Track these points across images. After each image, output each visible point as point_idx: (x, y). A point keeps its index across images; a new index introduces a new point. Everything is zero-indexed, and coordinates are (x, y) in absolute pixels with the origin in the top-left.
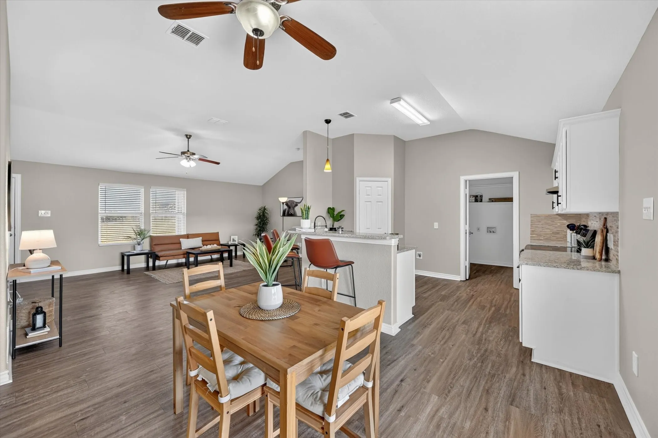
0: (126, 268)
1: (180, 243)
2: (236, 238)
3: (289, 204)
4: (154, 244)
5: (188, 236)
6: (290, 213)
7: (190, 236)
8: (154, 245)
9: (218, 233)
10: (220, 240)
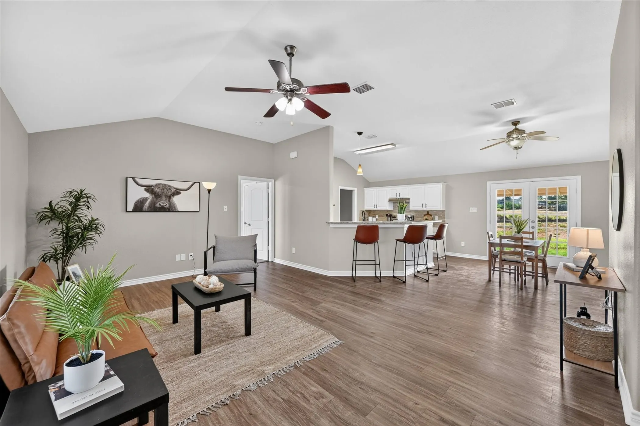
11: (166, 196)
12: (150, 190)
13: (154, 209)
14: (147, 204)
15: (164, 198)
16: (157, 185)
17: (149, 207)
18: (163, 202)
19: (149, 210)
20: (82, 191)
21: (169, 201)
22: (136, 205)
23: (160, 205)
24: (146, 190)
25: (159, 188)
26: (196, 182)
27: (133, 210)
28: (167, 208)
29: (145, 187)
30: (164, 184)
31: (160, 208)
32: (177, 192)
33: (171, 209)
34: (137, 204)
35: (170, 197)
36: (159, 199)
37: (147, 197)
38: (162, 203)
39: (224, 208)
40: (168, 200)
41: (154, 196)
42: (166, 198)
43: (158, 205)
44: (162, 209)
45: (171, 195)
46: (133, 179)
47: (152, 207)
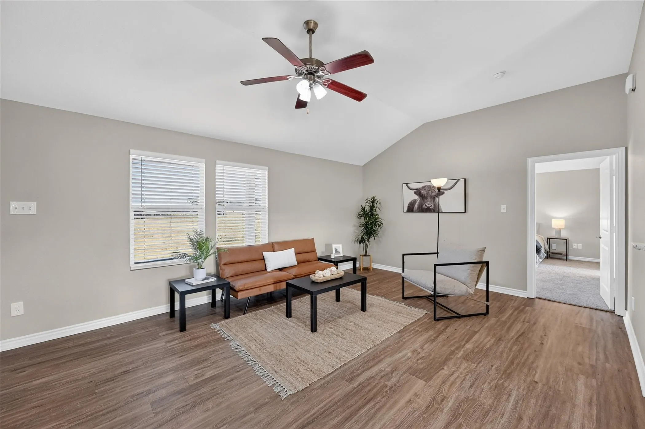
0: (177, 307)
1: (264, 259)
2: (340, 247)
3: (423, 192)
4: (223, 263)
5: (272, 247)
6: (426, 207)
7: (276, 247)
8: (225, 264)
9: (313, 239)
10: (316, 251)
11: (431, 197)
12: (419, 192)
13: (422, 210)
14: (416, 206)
15: (429, 199)
16: (424, 187)
17: (418, 208)
18: (429, 204)
19: (418, 210)
20: (374, 198)
21: (434, 202)
22: (409, 207)
23: (426, 206)
24: (415, 193)
25: (425, 190)
26: (460, 179)
27: (407, 210)
28: (432, 209)
29: (414, 191)
30: (429, 186)
31: (426, 209)
32: (440, 192)
33: (436, 210)
34: (409, 205)
35: (434, 198)
36: (425, 200)
37: (416, 200)
38: (427, 204)
39: (502, 209)
40: (432, 201)
41: (421, 198)
42: (431, 199)
43: (424, 207)
44: (428, 210)
45: (436, 195)
46: (406, 184)
47: (420, 209)
